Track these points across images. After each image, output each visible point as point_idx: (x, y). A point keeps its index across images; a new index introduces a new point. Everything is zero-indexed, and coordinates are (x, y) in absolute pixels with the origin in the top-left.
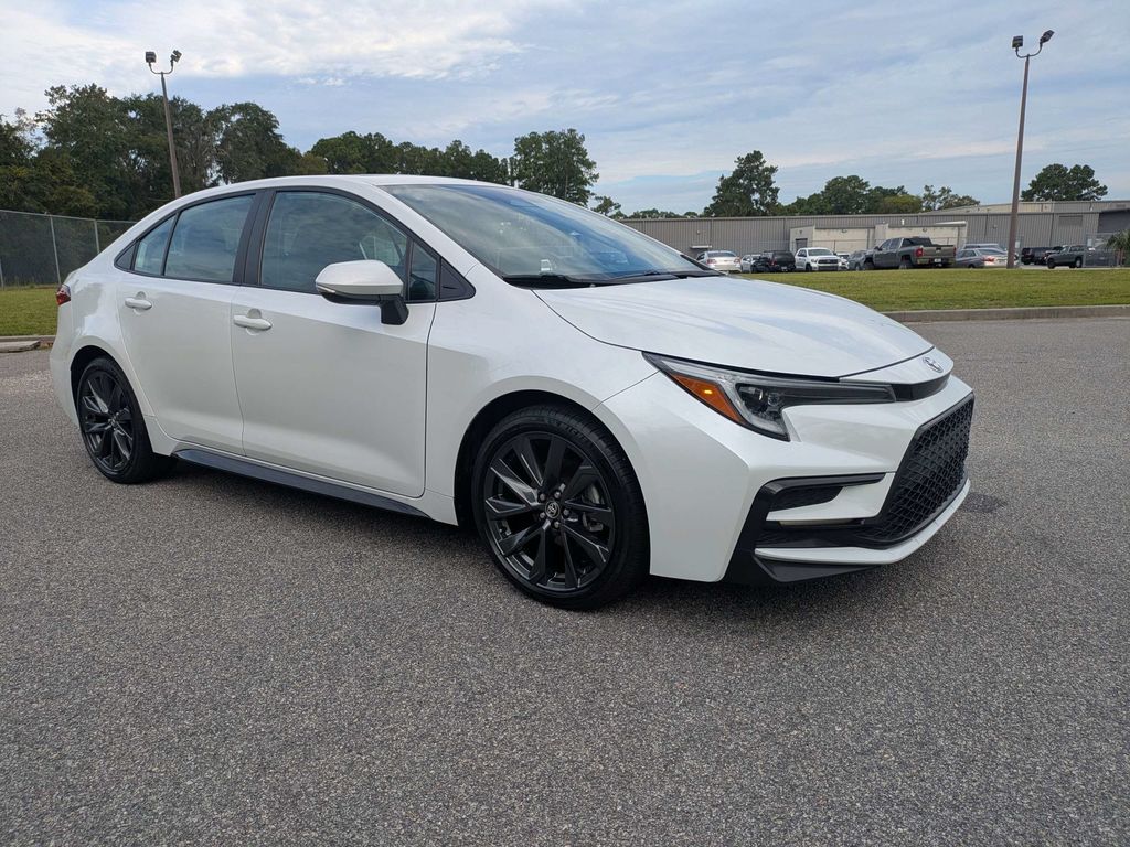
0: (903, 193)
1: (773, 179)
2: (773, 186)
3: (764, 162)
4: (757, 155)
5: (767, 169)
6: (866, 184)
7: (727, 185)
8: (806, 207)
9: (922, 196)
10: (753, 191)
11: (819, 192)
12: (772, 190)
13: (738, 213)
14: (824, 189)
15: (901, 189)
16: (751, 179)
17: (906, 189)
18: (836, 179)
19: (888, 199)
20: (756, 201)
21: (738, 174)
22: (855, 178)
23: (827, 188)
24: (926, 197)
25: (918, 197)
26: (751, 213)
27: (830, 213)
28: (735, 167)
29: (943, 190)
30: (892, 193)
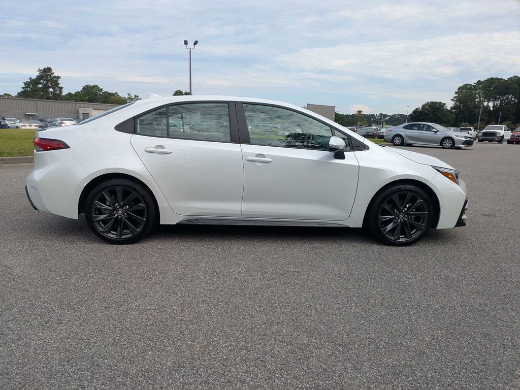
0: (118, 95)
1: (59, 82)
2: (60, 86)
3: (53, 73)
4: (49, 70)
5: (55, 77)
6: (102, 89)
7: (33, 83)
8: (74, 97)
9: (127, 98)
10: (49, 87)
11: (79, 91)
12: (59, 87)
13: (41, 97)
14: (82, 90)
15: (116, 93)
16: (48, 81)
17: (118, 94)
18: (87, 85)
19: (112, 97)
20: (51, 92)
21: (39, 78)
22: (96, 86)
23: (83, 89)
24: (128, 98)
25: (125, 98)
26: (49, 98)
27: (86, 101)
28: (38, 73)
29: (135, 96)
30: (112, 95)
